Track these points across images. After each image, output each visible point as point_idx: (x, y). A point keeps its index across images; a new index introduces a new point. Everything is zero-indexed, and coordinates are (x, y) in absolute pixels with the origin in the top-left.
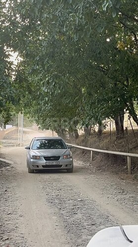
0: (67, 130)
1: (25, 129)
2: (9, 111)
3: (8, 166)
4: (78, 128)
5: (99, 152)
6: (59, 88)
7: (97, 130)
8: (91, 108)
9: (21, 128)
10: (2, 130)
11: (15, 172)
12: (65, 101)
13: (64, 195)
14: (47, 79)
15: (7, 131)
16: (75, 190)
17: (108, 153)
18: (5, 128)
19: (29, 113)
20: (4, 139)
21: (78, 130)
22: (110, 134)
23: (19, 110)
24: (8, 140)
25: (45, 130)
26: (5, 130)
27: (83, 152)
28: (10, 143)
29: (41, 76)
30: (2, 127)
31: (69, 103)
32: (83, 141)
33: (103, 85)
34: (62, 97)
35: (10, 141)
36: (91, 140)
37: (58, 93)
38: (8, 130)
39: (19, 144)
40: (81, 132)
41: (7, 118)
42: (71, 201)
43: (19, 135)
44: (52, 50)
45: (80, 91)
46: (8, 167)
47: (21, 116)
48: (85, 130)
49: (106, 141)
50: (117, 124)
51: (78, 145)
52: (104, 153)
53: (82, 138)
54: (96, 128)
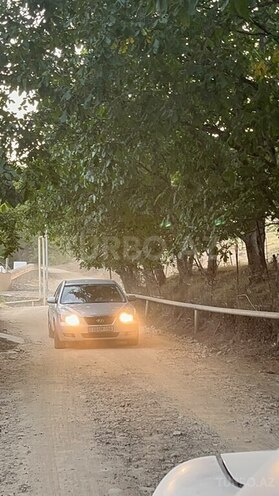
0: (141, 267)
1: (52, 270)
2: (13, 229)
3: (11, 348)
4: (164, 262)
5: (212, 312)
6: (121, 173)
7: (205, 265)
8: (192, 216)
9: (44, 268)
10: (4, 271)
11: (25, 362)
12: (135, 204)
13: (139, 420)
14: (94, 154)
15: (14, 273)
16: (164, 406)
17: (233, 315)
18: (11, 267)
19: (59, 233)
20: (11, 289)
21: (165, 265)
22: (237, 271)
23: (38, 228)
24: (17, 293)
25: (93, 268)
26: (11, 271)
27: (177, 314)
28: (23, 298)
29: (80, 149)
30: (4, 266)
31: (143, 208)
32: (176, 290)
33: (218, 166)
34: (127, 195)
35: (21, 294)
36: (194, 286)
37: (119, 186)
38: (18, 271)
39: (41, 300)
40: (170, 271)
41: (9, 243)
42: (156, 437)
43: (41, 282)
44: (101, 75)
45: (168, 181)
46: (9, 352)
47: (42, 242)
48: (178, 265)
49: (227, 287)
50: (250, 249)
51: (165, 299)
52: (225, 314)
53: (174, 284)
54: (204, 260)
